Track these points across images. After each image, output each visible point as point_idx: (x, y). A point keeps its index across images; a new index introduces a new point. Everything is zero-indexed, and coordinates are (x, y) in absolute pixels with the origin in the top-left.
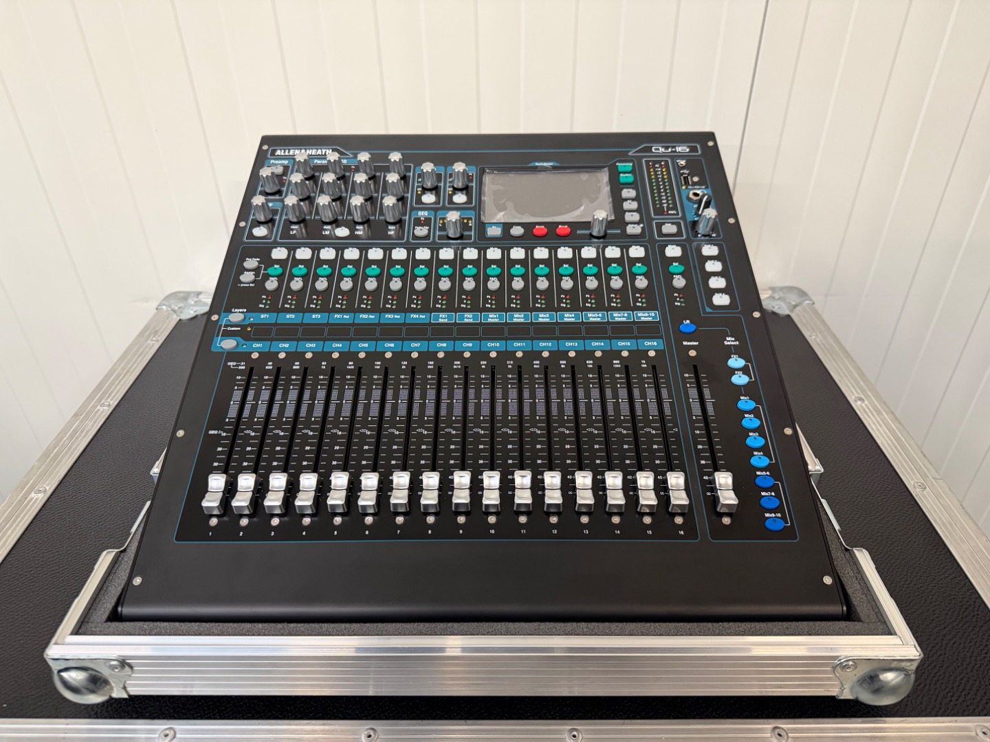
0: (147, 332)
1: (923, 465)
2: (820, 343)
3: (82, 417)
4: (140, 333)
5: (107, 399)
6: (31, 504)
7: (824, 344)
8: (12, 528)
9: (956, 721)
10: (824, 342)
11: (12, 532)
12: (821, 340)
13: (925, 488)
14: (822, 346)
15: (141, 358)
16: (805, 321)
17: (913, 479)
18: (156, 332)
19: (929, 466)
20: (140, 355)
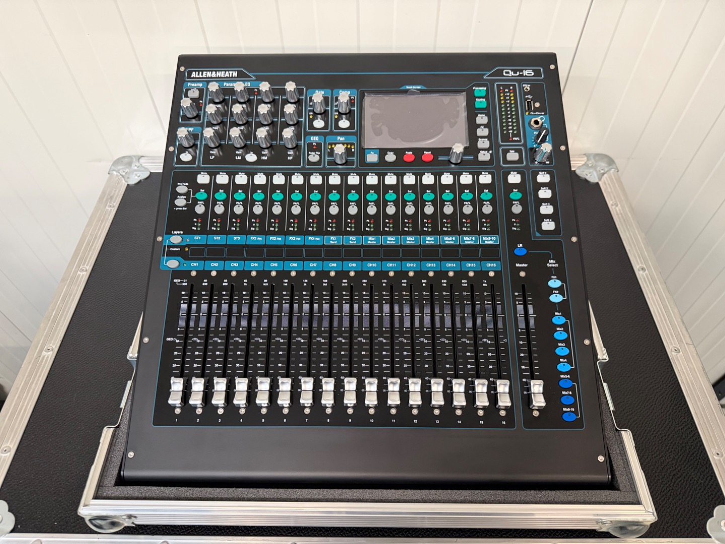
0: (104, 198)
1: (681, 331)
2: (618, 212)
3: (68, 281)
4: (99, 199)
5: (84, 265)
6: (44, 360)
7: (621, 214)
8: (35, 382)
10: (622, 212)
11: (36, 386)
12: (619, 210)
13: (679, 352)
14: (620, 216)
15: (103, 224)
16: (609, 190)
17: (672, 344)
18: (112, 197)
19: (685, 333)
20: (102, 222)
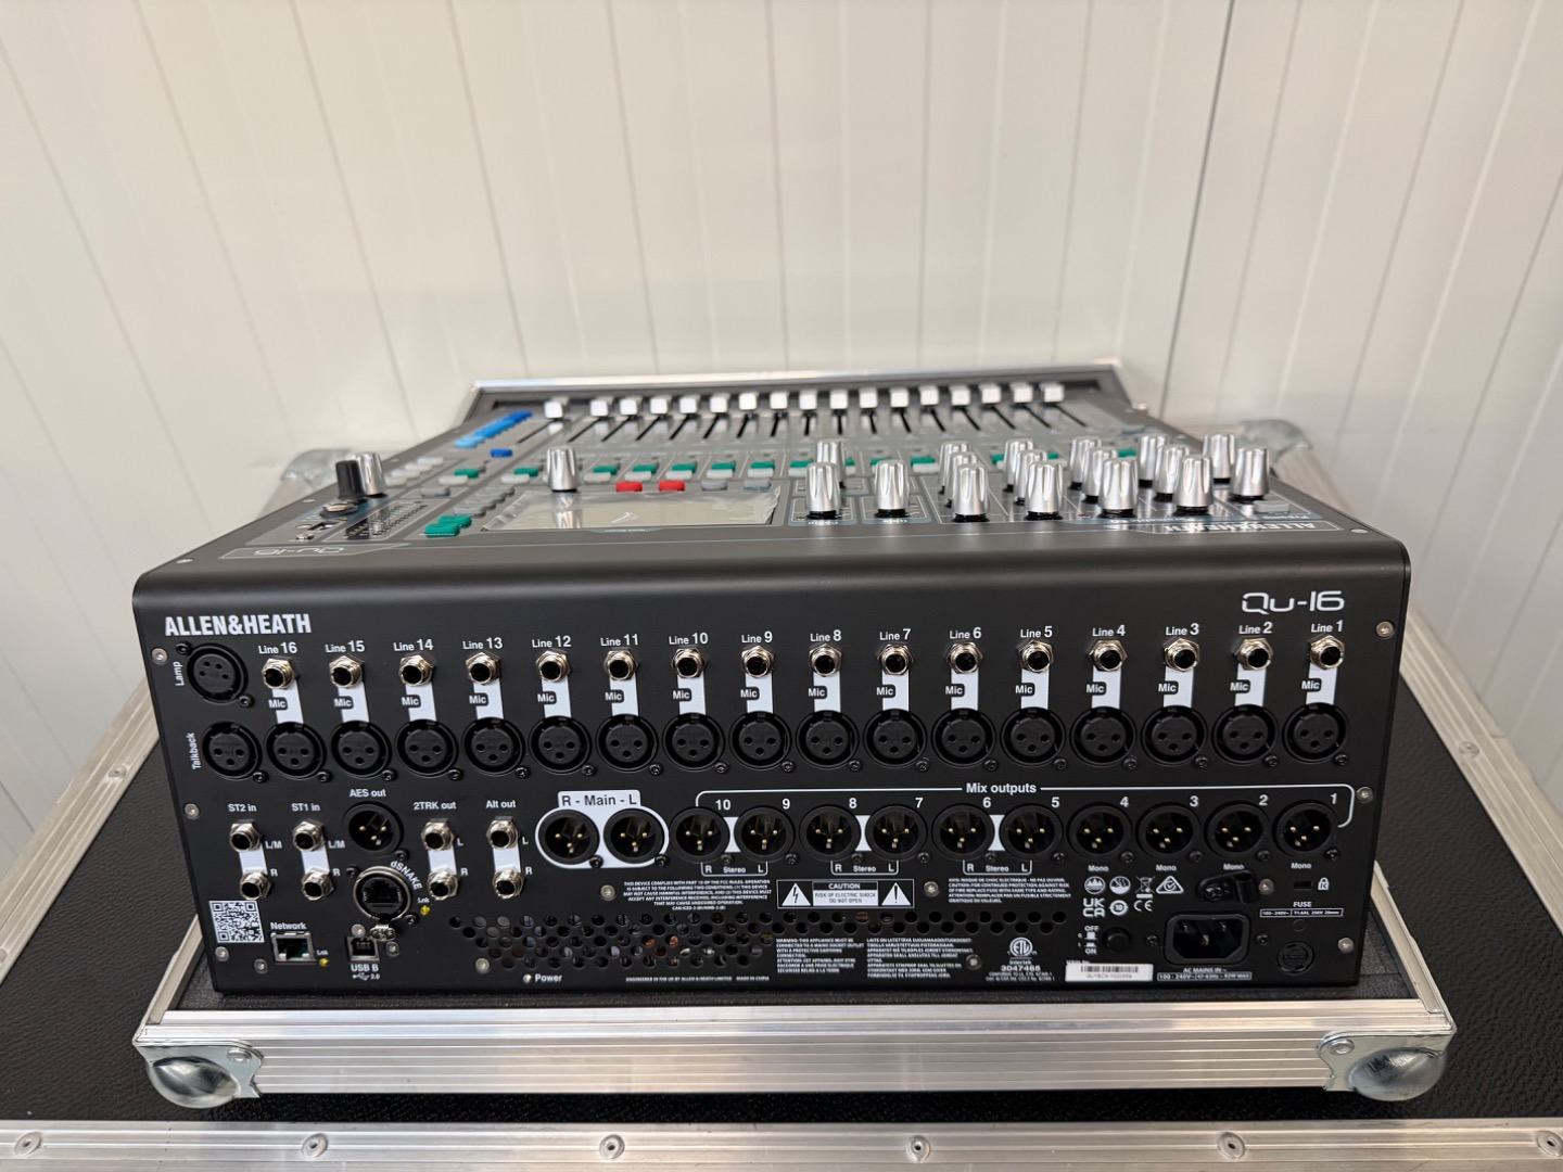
1: (1477, 714)
6: (105, 792)
8: (80, 830)
9: (1507, 1125)
13: (1477, 752)
17: (1458, 738)
19: (1487, 717)
